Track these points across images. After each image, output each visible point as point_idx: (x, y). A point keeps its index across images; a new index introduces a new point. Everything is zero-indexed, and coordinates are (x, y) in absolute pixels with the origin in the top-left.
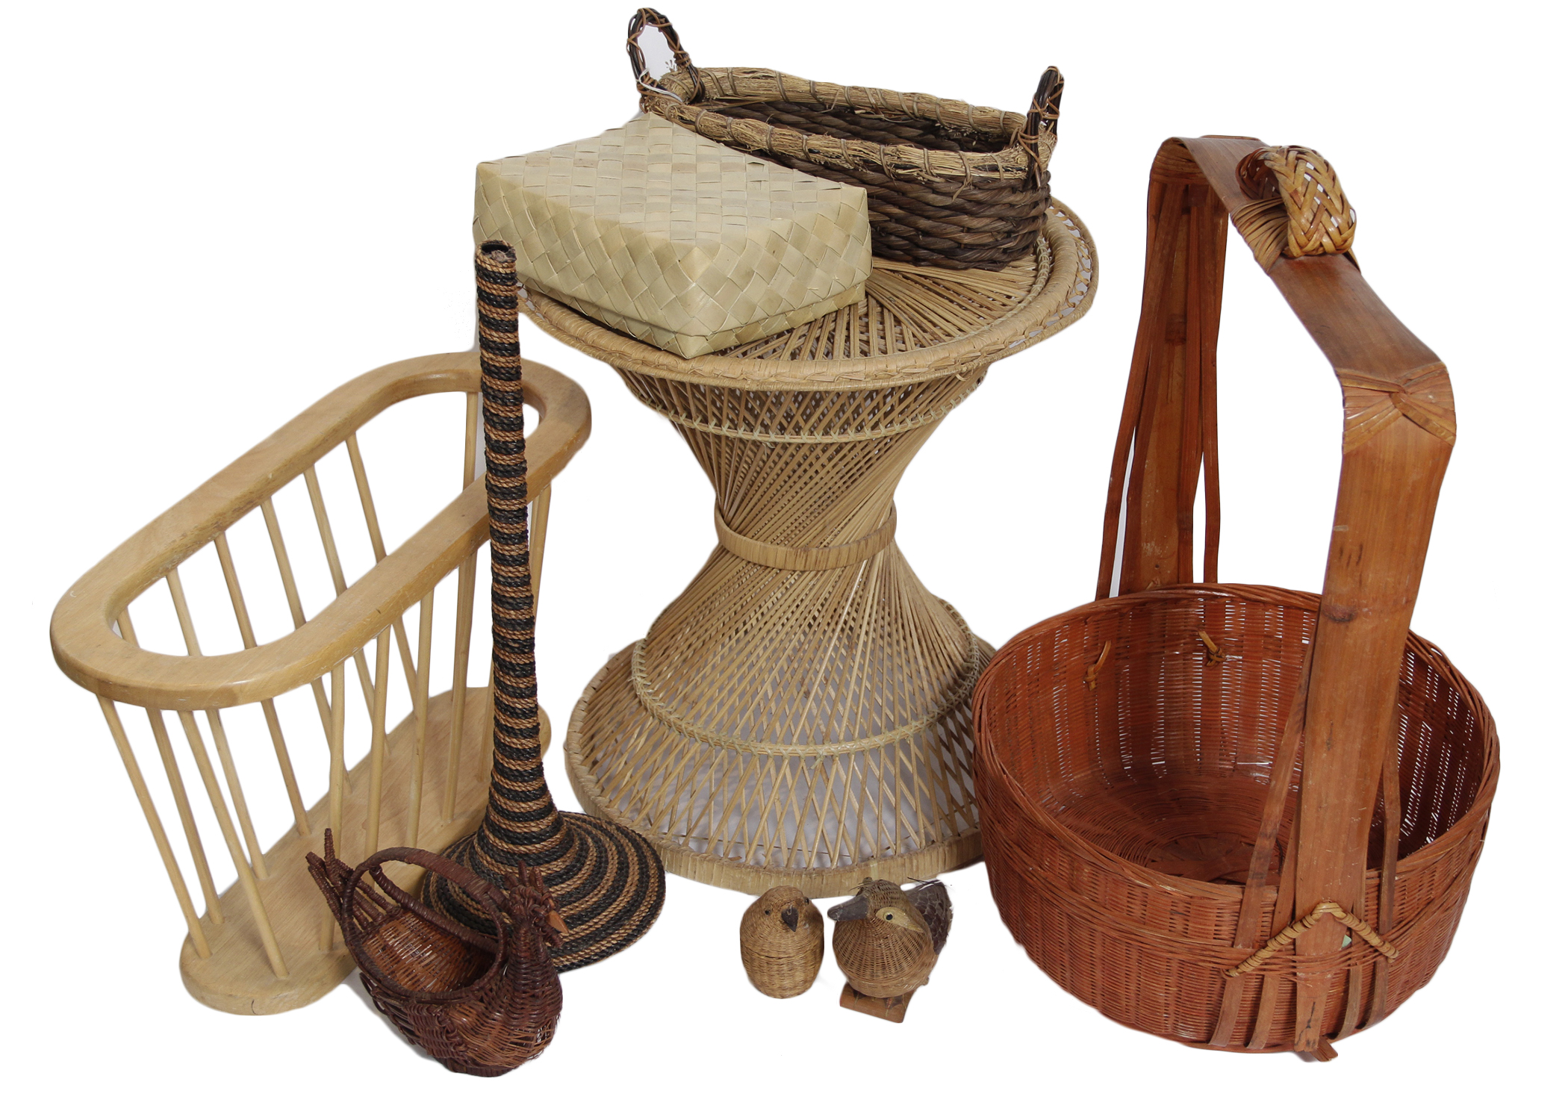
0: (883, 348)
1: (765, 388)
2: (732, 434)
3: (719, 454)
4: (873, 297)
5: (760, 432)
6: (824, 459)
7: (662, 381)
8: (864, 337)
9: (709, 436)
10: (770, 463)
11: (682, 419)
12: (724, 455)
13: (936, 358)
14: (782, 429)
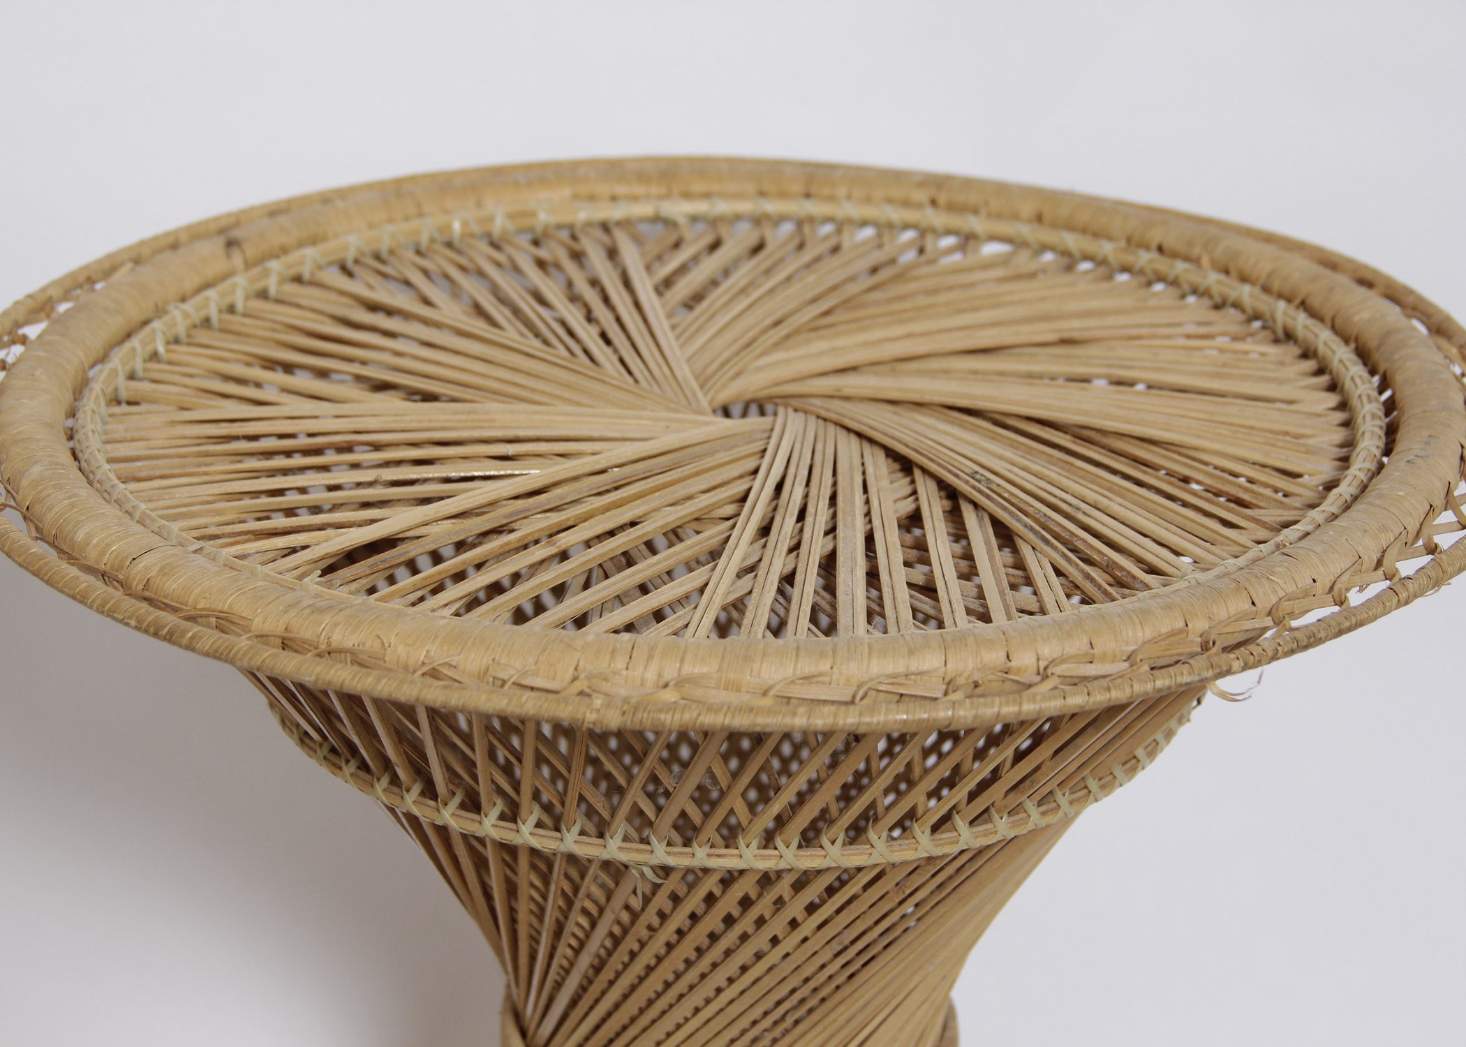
0: (975, 605)
1: (644, 719)
2: (546, 842)
3: (512, 890)
4: (925, 471)
5: (626, 839)
6: (795, 908)
7: (353, 701)
8: (918, 574)
9: (484, 845)
10: (651, 917)
11: (411, 801)
12: (524, 891)
13: (1148, 633)
14: (686, 832)
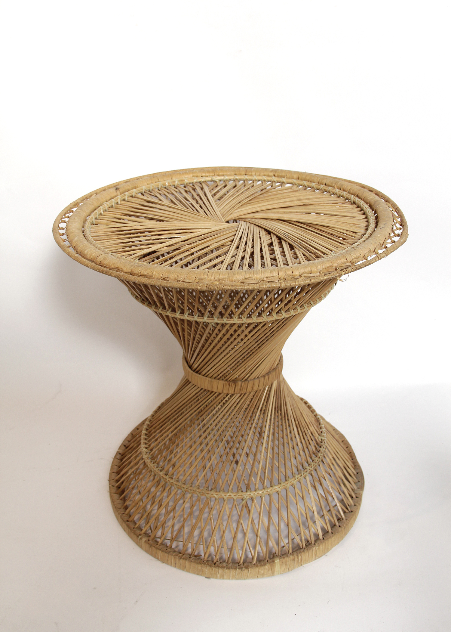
0: (285, 262)
1: (211, 288)
2: (190, 319)
3: (183, 330)
5: (208, 317)
6: (246, 332)
7: (146, 286)
8: (272, 257)
9: (177, 320)
10: (214, 335)
11: (160, 311)
12: (186, 330)
13: (324, 267)
14: (221, 315)
